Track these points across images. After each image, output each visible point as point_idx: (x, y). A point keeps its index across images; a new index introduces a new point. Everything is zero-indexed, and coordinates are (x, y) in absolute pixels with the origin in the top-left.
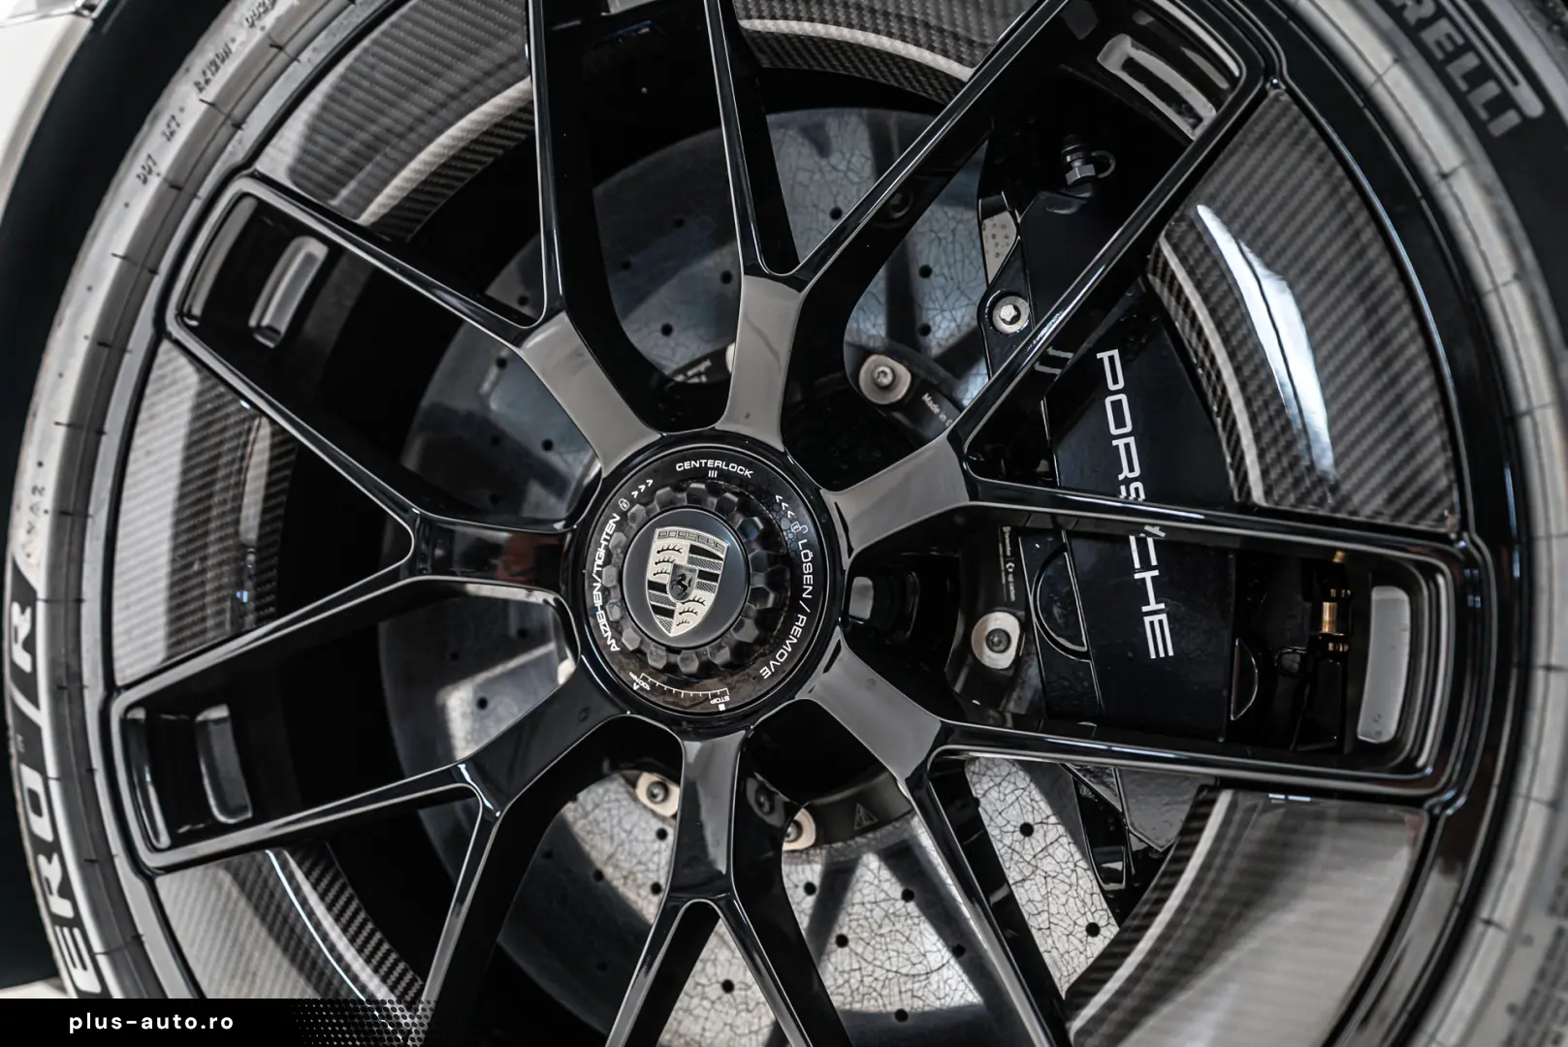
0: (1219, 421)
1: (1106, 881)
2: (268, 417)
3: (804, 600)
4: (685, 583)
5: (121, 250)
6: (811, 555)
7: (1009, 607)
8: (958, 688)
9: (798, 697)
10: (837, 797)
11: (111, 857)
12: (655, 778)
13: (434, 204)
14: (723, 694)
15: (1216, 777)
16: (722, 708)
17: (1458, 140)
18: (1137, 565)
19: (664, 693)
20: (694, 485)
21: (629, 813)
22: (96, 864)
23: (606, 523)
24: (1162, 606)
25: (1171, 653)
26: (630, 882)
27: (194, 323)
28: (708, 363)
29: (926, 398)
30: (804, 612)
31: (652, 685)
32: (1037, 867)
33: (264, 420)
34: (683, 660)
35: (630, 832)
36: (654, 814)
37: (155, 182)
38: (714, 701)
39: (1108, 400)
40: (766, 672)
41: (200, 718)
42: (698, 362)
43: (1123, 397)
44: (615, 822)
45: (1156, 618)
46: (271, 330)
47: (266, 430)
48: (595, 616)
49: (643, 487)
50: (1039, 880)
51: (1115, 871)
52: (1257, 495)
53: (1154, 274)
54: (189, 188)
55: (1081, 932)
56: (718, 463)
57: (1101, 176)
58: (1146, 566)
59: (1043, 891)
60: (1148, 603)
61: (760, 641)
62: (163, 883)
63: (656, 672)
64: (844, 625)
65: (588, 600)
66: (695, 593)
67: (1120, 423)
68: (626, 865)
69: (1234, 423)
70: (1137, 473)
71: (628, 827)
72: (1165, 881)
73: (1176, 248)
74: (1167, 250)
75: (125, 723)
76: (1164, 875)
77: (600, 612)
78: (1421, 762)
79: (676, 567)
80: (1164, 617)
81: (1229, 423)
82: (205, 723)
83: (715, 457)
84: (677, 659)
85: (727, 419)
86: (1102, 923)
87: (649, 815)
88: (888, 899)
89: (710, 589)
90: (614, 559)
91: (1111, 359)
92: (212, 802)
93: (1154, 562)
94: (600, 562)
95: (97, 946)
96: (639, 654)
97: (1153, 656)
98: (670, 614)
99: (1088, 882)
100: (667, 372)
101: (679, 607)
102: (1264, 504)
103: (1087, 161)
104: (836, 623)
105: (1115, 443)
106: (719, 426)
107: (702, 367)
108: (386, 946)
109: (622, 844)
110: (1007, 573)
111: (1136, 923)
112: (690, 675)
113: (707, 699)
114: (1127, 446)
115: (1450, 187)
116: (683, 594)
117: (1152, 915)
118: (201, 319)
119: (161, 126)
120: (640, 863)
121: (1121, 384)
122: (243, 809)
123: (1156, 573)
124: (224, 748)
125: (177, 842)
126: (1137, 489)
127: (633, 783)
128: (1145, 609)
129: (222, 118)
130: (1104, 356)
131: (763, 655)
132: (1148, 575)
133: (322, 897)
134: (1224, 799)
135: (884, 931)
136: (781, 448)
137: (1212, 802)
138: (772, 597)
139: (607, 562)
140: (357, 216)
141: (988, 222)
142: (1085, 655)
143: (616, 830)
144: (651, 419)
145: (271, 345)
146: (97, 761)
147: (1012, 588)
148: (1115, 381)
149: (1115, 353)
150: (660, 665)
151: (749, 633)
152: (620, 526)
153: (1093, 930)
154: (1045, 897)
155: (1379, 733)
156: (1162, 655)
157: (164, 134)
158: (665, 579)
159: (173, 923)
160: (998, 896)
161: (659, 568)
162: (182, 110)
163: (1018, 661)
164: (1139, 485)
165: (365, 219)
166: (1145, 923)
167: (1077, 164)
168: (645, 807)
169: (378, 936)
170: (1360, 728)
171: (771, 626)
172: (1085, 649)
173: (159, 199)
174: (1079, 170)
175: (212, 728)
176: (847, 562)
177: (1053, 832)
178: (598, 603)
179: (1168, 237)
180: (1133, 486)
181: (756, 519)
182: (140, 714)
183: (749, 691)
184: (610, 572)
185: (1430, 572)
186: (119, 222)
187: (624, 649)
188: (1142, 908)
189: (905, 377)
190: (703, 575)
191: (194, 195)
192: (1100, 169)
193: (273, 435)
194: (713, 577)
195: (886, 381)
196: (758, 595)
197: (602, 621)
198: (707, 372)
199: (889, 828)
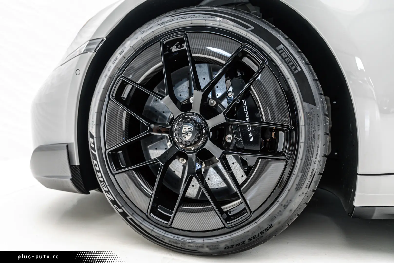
0: (259, 109)
1: (245, 170)
2: (126, 111)
3: (204, 135)
4: (187, 133)
5: (103, 87)
6: (204, 129)
7: (230, 134)
8: (224, 145)
9: (203, 148)
10: (207, 160)
11: (108, 172)
12: (182, 158)
13: (148, 80)
14: (193, 148)
15: (259, 157)
16: (193, 149)
17: (290, 74)
18: (248, 129)
19: (185, 148)
20: (188, 119)
21: (178, 163)
22: (106, 173)
23: (175, 124)
24: (252, 134)
25: (253, 140)
26: (179, 172)
27: (114, 97)
28: (187, 100)
29: (218, 105)
30: (204, 136)
31: (183, 147)
32: (235, 168)
33: (125, 111)
34: (188, 143)
35: (178, 166)
36: (182, 163)
37: (107, 78)
38: (192, 149)
39: (244, 107)
40: (199, 145)
41: (118, 153)
42: (186, 100)
43: (246, 106)
44: (176, 164)
45: (251, 136)
46: (124, 98)
47: (126, 112)
48: (174, 137)
49: (180, 120)
50: (235, 170)
51: (246, 169)
52: (264, 120)
53: (250, 90)
54: (112, 78)
55: (241, 176)
56: (191, 116)
57: (242, 75)
58: (249, 129)
59: (236, 171)
60: (250, 134)
61: (198, 141)
62: (115, 176)
63: (184, 145)
64: (209, 138)
65: (173, 136)
66: (189, 134)
67: (246, 110)
68: (178, 170)
69: (261, 111)
70: (248, 116)
71: (178, 165)
72: (253, 170)
73: (253, 87)
74: (252, 88)
75: (108, 154)
76: (253, 169)
77: (175, 137)
78: (285, 154)
79: (186, 131)
80: (252, 136)
81: (260, 109)
82: (119, 153)
83: (190, 115)
84: (187, 143)
85: (192, 110)
86: (244, 175)
87: (181, 163)
88: (215, 173)
89: (191, 134)
90: (177, 130)
91: (244, 101)
92: (121, 164)
93: (251, 128)
94: (175, 130)
95: (107, 184)
96: (181, 143)
97: (251, 141)
98: (185, 137)
99: (242, 170)
100: (181, 101)
101: (187, 136)
102: (265, 121)
103: (240, 73)
104: (208, 138)
105: (245, 112)
106: (191, 111)
107: (186, 101)
108: (147, 183)
109: (177, 167)
110: (230, 129)
111: (249, 176)
112: (188, 145)
113: (191, 148)
114: (247, 113)
115: (289, 80)
116: (187, 134)
117: (251, 175)
118: (115, 97)
119: (107, 69)
120: (180, 170)
121: (246, 104)
122: (125, 165)
123: (251, 130)
124: (122, 156)
125: (117, 170)
126: (248, 119)
127: (179, 159)
128: (249, 135)
129: (117, 68)
130: (243, 100)
131: (198, 142)
132: (250, 130)
133: (138, 177)
134: (261, 160)
135: (214, 178)
136: (200, 114)
137: (259, 160)
138: (199, 135)
139: (176, 130)
140: (137, 82)
141: (226, 81)
142: (242, 141)
143: (176, 166)
144: (181, 110)
145: (125, 100)
146: (105, 159)
147: (231, 131)
148: (245, 104)
149: (245, 100)
150: (184, 144)
151: (197, 139)
152: (178, 125)
153: (243, 176)
154: (236, 172)
155: (280, 150)
156: (252, 140)
157: (108, 70)
158: (184, 133)
159: (118, 181)
160: (231, 172)
161: (184, 131)
162: (111, 67)
163: (232, 141)
164: (248, 118)
165: (139, 82)
166: (250, 176)
167: (239, 73)
168: (180, 162)
169: (146, 181)
170: (278, 150)
171: (199, 138)
172: (241, 140)
173: (108, 80)
174: (239, 74)
175: (120, 154)
176: (209, 129)
177: (237, 164)
178: (175, 135)
179: (252, 86)
180: (247, 118)
181: (197, 124)
182: (110, 153)
183: (197, 147)
184: (176, 132)
185: (287, 130)
186: (102, 83)
187: (179, 142)
188: (250, 174)
189: (215, 103)
190: (190, 132)
191: (113, 79)
192: (242, 74)
193: (127, 113)
194: (191, 132)
195: (212, 103)
196: (197, 134)
197: (175, 138)
198: (187, 102)
199: (215, 164)
